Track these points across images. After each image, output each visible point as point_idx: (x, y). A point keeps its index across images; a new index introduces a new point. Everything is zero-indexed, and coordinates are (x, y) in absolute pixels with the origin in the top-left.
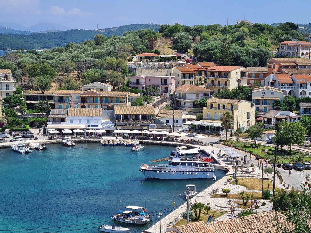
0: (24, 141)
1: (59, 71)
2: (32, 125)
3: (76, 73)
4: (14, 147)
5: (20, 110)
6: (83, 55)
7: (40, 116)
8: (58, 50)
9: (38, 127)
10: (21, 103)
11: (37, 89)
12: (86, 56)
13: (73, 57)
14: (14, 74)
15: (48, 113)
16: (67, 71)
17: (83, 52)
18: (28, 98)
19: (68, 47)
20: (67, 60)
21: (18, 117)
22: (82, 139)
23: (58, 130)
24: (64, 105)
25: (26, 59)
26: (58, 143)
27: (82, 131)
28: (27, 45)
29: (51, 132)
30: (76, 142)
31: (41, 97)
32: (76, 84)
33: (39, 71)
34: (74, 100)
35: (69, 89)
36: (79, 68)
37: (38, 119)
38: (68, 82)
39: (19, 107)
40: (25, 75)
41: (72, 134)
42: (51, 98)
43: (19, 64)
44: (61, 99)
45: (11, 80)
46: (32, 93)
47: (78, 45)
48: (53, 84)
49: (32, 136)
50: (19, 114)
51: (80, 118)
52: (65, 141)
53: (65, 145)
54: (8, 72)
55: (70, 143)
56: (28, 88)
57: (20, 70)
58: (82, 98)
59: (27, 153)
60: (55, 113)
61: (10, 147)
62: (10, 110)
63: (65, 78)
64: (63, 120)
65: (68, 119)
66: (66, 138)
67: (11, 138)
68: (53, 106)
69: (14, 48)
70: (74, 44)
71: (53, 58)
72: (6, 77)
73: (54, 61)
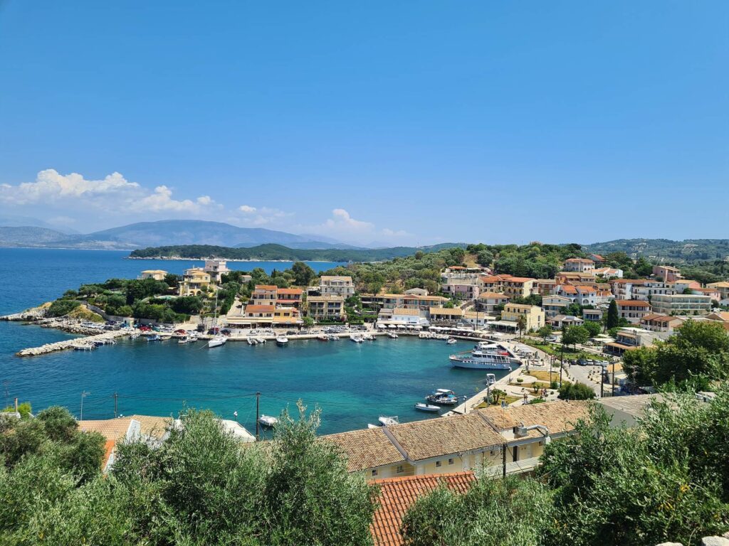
0: (359, 333)
1: (388, 279)
2: (366, 320)
3: (400, 281)
4: (352, 337)
5: (357, 309)
6: (406, 267)
7: (372, 314)
8: (387, 263)
9: (370, 322)
10: (358, 303)
11: (370, 293)
12: (409, 268)
13: (398, 269)
14: (353, 281)
15: (379, 311)
16: (393, 279)
17: (406, 265)
18: (364, 299)
19: (395, 261)
20: (394, 271)
21: (356, 313)
22: (404, 332)
23: (385, 325)
24: (391, 305)
25: (363, 269)
26: (386, 335)
27: (403, 327)
28: (364, 258)
29: (381, 326)
30: (399, 335)
31: (374, 299)
32: (400, 289)
33: (372, 278)
34: (398, 302)
35: (394, 293)
36: (403, 277)
37: (371, 316)
38: (394, 287)
39: (356, 306)
40: (362, 282)
41: (396, 329)
42: (381, 300)
43: (358, 273)
44: (388, 301)
45: (351, 285)
46: (367, 295)
47: (402, 259)
48: (383, 289)
49: (366, 329)
50: (356, 311)
51: (403, 316)
52: (390, 334)
53: (391, 337)
54: (349, 279)
55: (394, 336)
56: (363, 291)
57: (358, 278)
58: (405, 300)
59: (361, 342)
60: (384, 311)
61: (348, 337)
62: (350, 308)
63: (392, 284)
64: (390, 317)
65: (393, 316)
66: (392, 331)
67: (350, 330)
68: (382, 306)
69: (354, 260)
70: (401, 259)
71: (383, 269)
72: (348, 283)
73: (384, 271)
